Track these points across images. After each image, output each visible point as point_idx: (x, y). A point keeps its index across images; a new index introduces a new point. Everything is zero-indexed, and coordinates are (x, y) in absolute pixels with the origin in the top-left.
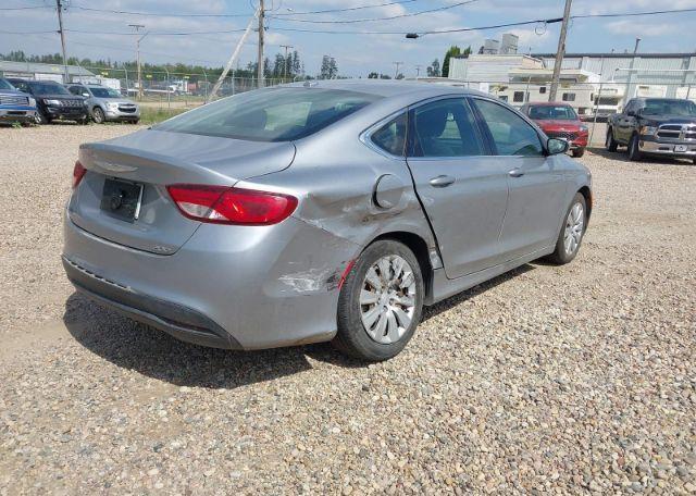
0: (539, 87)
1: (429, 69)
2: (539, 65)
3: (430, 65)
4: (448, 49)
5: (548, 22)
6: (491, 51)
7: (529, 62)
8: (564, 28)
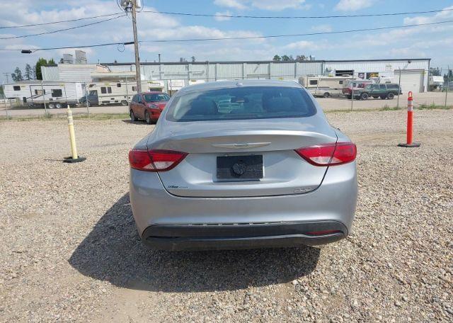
0: (116, 84)
1: (13, 75)
2: (106, 70)
3: (14, 72)
4: (37, 61)
5: (126, 44)
6: (69, 62)
7: (101, 69)
8: (136, 48)
